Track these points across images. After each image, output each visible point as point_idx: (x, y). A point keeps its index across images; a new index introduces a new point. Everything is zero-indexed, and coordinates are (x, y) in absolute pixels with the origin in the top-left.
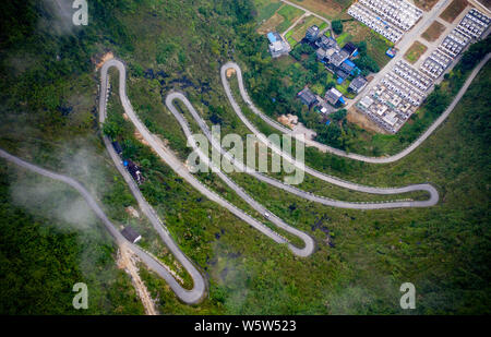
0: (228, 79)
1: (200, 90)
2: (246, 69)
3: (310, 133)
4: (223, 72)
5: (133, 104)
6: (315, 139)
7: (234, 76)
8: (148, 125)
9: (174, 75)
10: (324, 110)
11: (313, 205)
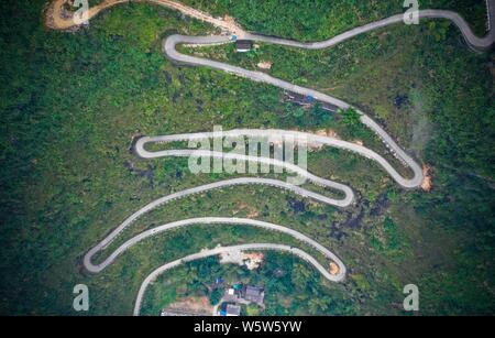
0: (329, 259)
1: (337, 225)
2: (324, 283)
3: (225, 259)
4: (341, 264)
5: (364, 158)
6: (218, 257)
7: (328, 268)
8: (335, 150)
9: (366, 220)
10: (231, 292)
11: (168, 190)
